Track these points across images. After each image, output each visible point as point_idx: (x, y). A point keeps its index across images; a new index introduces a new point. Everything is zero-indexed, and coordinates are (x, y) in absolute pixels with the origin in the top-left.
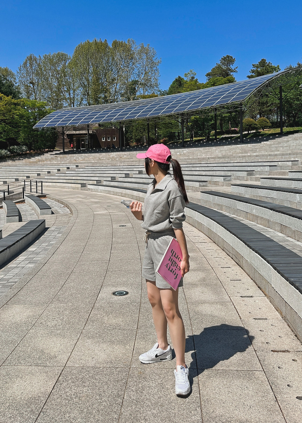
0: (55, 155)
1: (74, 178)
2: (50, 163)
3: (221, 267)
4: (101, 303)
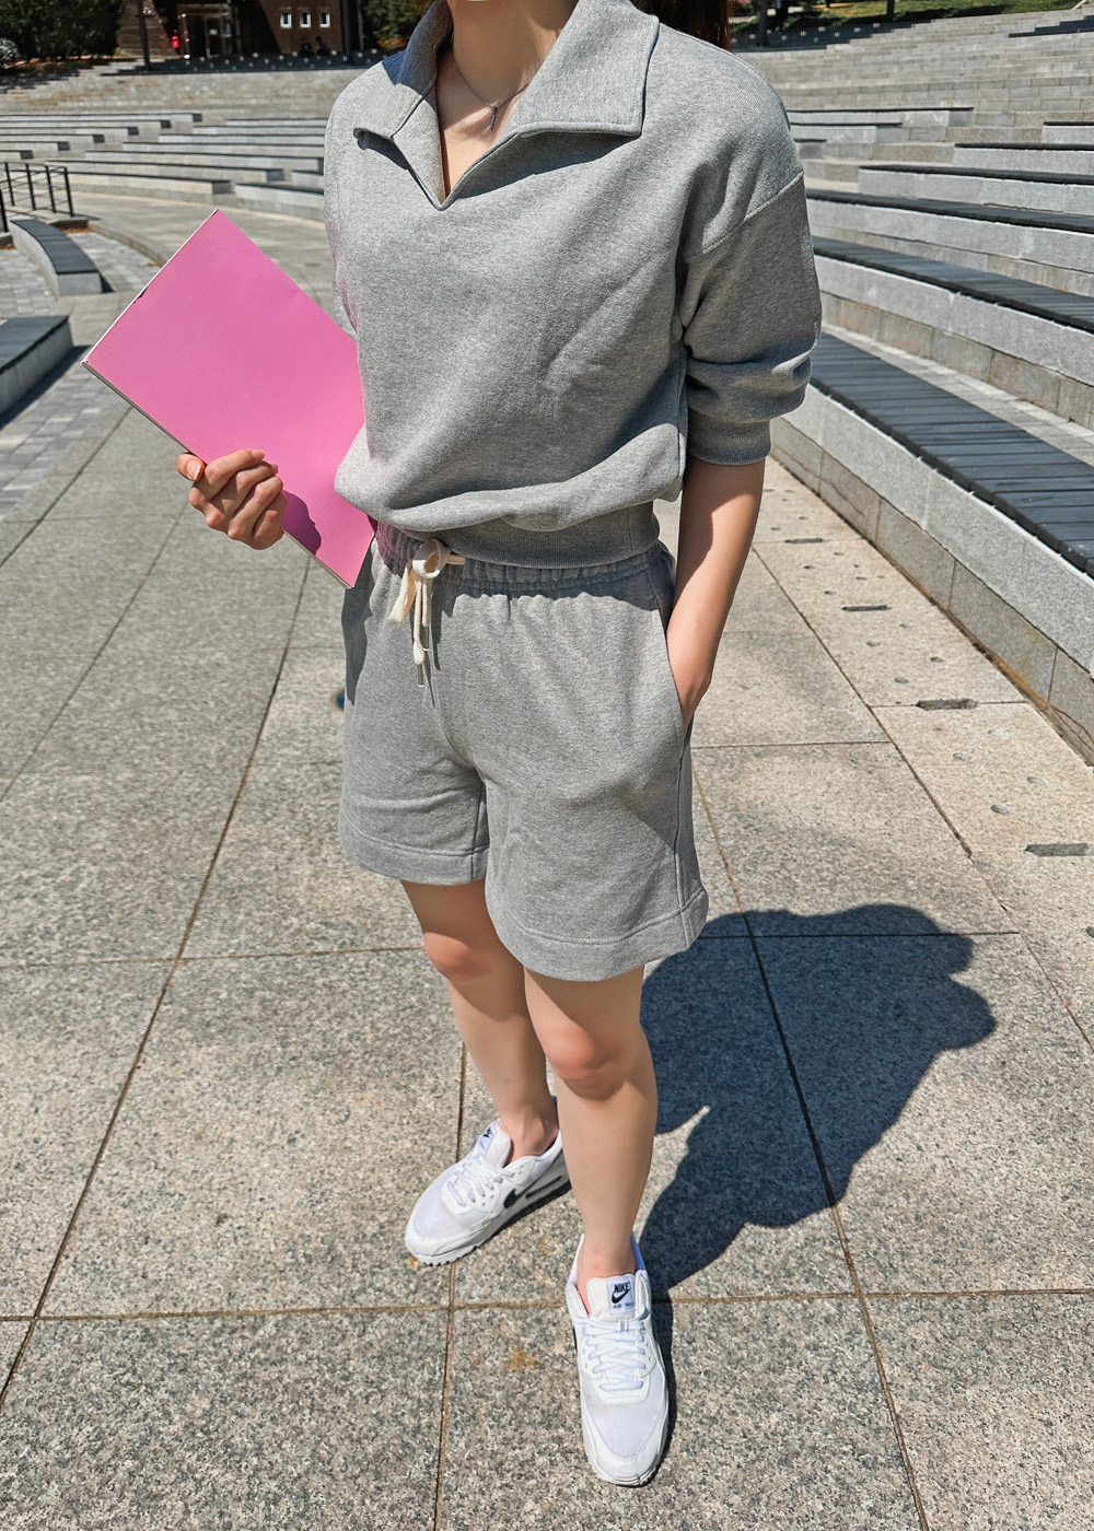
0: (118, 78)
1: (186, 160)
2: (101, 104)
3: (787, 541)
4: (279, 764)
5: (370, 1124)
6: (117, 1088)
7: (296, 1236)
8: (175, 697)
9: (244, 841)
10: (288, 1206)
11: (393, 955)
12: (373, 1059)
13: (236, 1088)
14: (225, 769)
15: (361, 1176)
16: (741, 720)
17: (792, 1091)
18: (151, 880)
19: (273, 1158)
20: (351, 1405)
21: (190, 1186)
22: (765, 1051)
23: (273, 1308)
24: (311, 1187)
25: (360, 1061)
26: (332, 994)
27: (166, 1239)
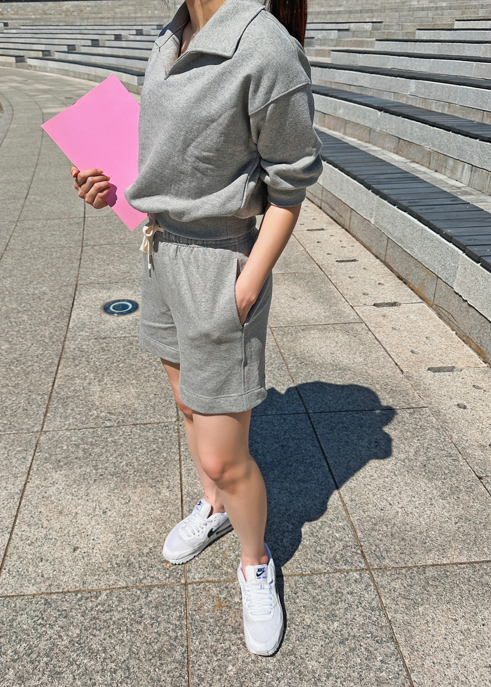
4: (79, 339)
5: (140, 503)
6: (19, 492)
7: (111, 555)
8: (25, 309)
9: (66, 376)
10: (106, 542)
11: (143, 426)
12: (138, 474)
13: (76, 490)
14: (54, 342)
15: (138, 527)
16: (294, 314)
17: (332, 481)
19: (97, 520)
20: (145, 628)
21: (59, 535)
22: (318, 464)
23: (104, 587)
24: (116, 533)
25: (132, 475)
26: (117, 445)
27: (50, 559)
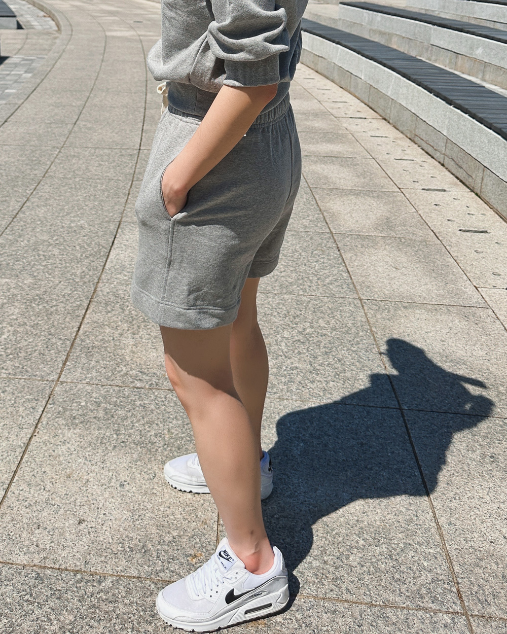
3: (423, 189)
4: (115, 283)
6: (22, 445)
7: (124, 536)
8: (57, 242)
9: (95, 322)
10: (120, 520)
12: (169, 448)
14: (85, 283)
15: (162, 509)
16: (395, 287)
18: (42, 338)
19: (111, 493)
21: (63, 501)
24: (133, 512)
25: (161, 448)
26: (145, 411)
27: (49, 528)
